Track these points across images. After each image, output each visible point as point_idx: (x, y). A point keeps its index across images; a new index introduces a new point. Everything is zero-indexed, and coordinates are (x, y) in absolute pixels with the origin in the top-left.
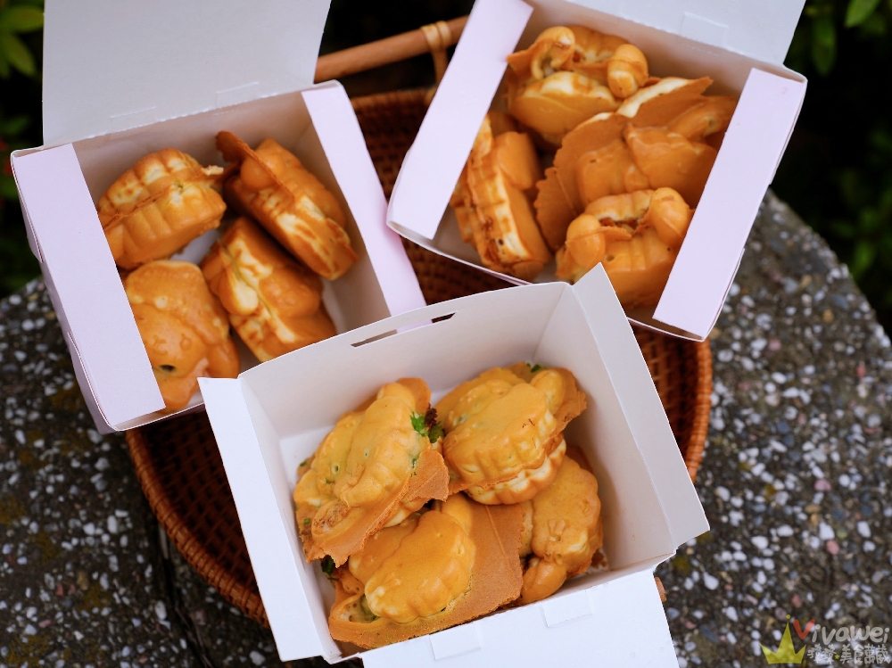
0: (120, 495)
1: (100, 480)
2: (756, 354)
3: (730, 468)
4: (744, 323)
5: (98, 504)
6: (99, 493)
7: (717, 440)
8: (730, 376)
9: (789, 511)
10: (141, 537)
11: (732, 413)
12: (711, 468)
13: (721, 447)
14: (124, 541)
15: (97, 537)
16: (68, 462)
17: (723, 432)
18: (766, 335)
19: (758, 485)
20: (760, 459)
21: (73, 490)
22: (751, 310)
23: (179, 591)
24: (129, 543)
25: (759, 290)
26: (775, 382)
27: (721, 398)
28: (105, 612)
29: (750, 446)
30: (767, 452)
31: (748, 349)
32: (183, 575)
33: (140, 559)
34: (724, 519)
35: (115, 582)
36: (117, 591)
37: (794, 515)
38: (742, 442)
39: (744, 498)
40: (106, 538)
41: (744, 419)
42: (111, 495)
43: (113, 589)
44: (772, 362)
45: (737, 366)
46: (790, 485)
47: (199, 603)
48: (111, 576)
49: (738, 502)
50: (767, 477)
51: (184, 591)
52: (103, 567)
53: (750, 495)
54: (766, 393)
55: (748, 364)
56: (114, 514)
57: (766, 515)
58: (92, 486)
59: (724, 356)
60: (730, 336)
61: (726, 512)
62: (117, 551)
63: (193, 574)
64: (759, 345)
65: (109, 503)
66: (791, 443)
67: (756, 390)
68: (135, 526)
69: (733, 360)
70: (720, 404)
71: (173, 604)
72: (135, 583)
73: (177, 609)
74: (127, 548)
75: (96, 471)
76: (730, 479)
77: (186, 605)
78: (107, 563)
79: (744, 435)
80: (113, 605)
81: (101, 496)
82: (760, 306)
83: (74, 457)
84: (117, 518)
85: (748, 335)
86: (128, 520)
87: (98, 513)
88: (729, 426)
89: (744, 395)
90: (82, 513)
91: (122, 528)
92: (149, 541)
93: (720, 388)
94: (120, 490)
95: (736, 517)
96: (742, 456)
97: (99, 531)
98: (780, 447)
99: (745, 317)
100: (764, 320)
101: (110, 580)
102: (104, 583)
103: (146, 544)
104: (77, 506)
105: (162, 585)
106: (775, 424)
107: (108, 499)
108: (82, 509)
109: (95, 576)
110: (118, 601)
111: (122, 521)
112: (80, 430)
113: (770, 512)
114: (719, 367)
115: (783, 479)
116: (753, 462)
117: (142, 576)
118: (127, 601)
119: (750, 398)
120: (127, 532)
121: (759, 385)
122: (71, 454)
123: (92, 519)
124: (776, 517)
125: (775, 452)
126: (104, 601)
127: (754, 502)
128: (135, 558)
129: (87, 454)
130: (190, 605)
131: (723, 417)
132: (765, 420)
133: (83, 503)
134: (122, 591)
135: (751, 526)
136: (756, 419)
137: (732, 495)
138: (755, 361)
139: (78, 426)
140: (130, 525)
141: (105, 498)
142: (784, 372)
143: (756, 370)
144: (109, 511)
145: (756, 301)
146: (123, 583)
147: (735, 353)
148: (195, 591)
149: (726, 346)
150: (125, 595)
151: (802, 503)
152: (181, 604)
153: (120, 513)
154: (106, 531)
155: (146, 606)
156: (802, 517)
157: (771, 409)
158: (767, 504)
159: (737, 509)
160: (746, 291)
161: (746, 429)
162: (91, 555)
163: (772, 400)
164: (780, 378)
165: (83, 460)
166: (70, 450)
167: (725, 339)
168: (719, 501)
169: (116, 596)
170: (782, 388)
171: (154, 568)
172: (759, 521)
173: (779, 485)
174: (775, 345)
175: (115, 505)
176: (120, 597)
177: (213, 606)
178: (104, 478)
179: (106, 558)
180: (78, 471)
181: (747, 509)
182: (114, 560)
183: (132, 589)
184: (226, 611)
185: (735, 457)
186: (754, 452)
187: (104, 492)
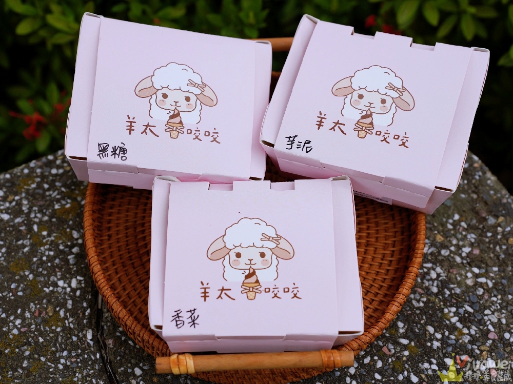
0: (82, 268)
1: (73, 258)
2: (464, 255)
3: (437, 315)
4: (460, 236)
5: (68, 271)
6: (71, 265)
7: (432, 298)
8: (446, 264)
9: (470, 347)
10: (88, 293)
11: (444, 285)
12: (425, 314)
13: (434, 303)
14: (78, 293)
15: (64, 288)
16: (58, 245)
17: (436, 295)
18: (472, 245)
19: (453, 328)
20: (456, 314)
21: (57, 261)
22: (465, 229)
23: (103, 327)
24: (80, 294)
25: (471, 220)
26: (473, 273)
27: (439, 275)
28: (59, 329)
29: (451, 306)
30: (461, 311)
31: (460, 252)
32: (106, 318)
33: (85, 305)
34: (429, 344)
35: (68, 314)
36: (68, 319)
37: (472, 350)
38: (447, 302)
39: (443, 334)
40: (68, 290)
41: (450, 289)
42: (77, 268)
43: (66, 318)
44: (472, 261)
45: (451, 260)
46: (473, 332)
47: (112, 335)
48: (67, 310)
49: (439, 336)
50: (459, 325)
51: (105, 327)
52: (63, 305)
53: (447, 333)
54: (467, 277)
55: (458, 259)
56: (76, 278)
57: (455, 347)
58: (68, 261)
59: (444, 252)
60: (450, 242)
61: (431, 340)
62: (73, 298)
63: (112, 318)
64: (467, 250)
65: (74, 271)
66: (477, 308)
67: (461, 275)
68: (86, 286)
69: (449, 255)
70: (437, 279)
71: (98, 332)
72: (78, 317)
73: (99, 336)
74: (79, 297)
75: (72, 253)
76: (437, 322)
77: (105, 335)
78: (66, 304)
79: (449, 299)
80: (64, 327)
81: (71, 267)
82: (471, 228)
83: (62, 243)
84: (77, 280)
85: (461, 243)
86: (83, 282)
87: (67, 276)
88: (441, 292)
89: (454, 276)
90: (59, 274)
91: (79, 286)
92: (91, 296)
93: (439, 270)
94: (82, 266)
95: (436, 344)
96: (446, 310)
97: (66, 285)
98: (470, 310)
99: (461, 234)
100: (472, 237)
101: (65, 313)
102: (62, 313)
103: (90, 297)
104: (57, 270)
105: (94, 321)
106: (469, 297)
107: (75, 269)
108: (59, 272)
109: (58, 309)
110: (67, 325)
111: (79, 282)
112: (68, 230)
113: (457, 345)
114: (440, 258)
115: (469, 328)
116: (452, 314)
117: (84, 314)
118: (72, 326)
119: (456, 279)
120: (81, 289)
121: (463, 273)
122: (60, 242)
123: (63, 278)
124: (460, 349)
125: (466, 312)
126: (59, 323)
127: (448, 338)
128: (83, 304)
129: (69, 244)
130: (107, 335)
131: (437, 286)
132: (463, 292)
133: (60, 269)
134: (71, 320)
135: (444, 351)
136: (458, 291)
137: (436, 331)
138: (462, 258)
139: (68, 228)
140: (83, 285)
141: (73, 268)
142: (479, 268)
143: (462, 263)
144: (73, 276)
145: (468, 225)
146: (72, 316)
147: (451, 252)
148: (111, 328)
149: (447, 247)
150: (71, 322)
151: (478, 344)
152: (102, 334)
153: (79, 278)
154: (70, 286)
155: (82, 331)
156: (478, 352)
157: (467, 286)
158: (457, 340)
159: (437, 340)
160: (464, 219)
161: (451, 295)
162: (58, 297)
163: (470, 282)
164: (476, 270)
165: (66, 246)
166: (60, 240)
167: (447, 244)
168: (427, 333)
169: (66, 322)
170: (477, 276)
171: (91, 310)
172: (450, 349)
173: (465, 331)
174: (476, 252)
175: (78, 273)
176: (69, 323)
177: (120, 338)
178: (75, 258)
179: (66, 300)
180: (62, 252)
181: (443, 341)
182: (70, 302)
183: (76, 320)
184: (126, 342)
185: (442, 311)
186: (454, 309)
187: (73, 265)
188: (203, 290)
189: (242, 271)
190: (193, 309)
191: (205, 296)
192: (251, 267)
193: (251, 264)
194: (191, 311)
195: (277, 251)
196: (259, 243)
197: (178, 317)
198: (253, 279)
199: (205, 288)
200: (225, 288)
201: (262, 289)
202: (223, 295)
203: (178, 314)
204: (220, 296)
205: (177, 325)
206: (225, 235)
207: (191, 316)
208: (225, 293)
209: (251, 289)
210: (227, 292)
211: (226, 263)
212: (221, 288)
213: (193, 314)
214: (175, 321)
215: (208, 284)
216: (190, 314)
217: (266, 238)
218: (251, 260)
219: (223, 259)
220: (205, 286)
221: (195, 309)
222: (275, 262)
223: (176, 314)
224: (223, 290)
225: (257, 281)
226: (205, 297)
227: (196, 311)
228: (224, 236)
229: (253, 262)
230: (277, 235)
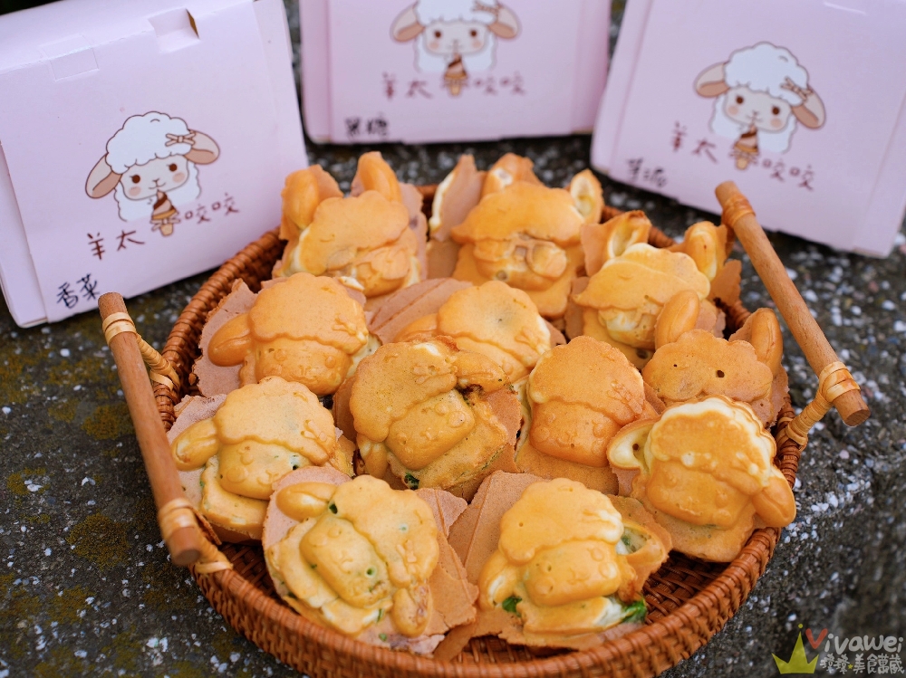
188: (94, 246)
189: (148, 201)
190: (85, 276)
191: (99, 251)
192: (158, 191)
193: (157, 186)
194: (83, 279)
195: (193, 156)
196: (164, 152)
197: (67, 294)
198: (165, 207)
199: (97, 242)
200: (126, 232)
201: (182, 216)
202: (126, 243)
203: (64, 290)
204: (121, 245)
205: (67, 305)
206: (108, 153)
207: (85, 287)
208: (130, 240)
209: (165, 221)
210: (131, 237)
211: (120, 195)
212: (120, 234)
213: (86, 282)
214: (63, 301)
215: (99, 234)
216: (83, 284)
217: (172, 140)
218: (156, 181)
219: (114, 191)
220: (95, 238)
221: (88, 276)
222: (193, 172)
223: (62, 290)
224: (124, 235)
225: (172, 208)
226: (99, 253)
227: (90, 277)
228: (106, 155)
229: (160, 183)
230: (189, 130)
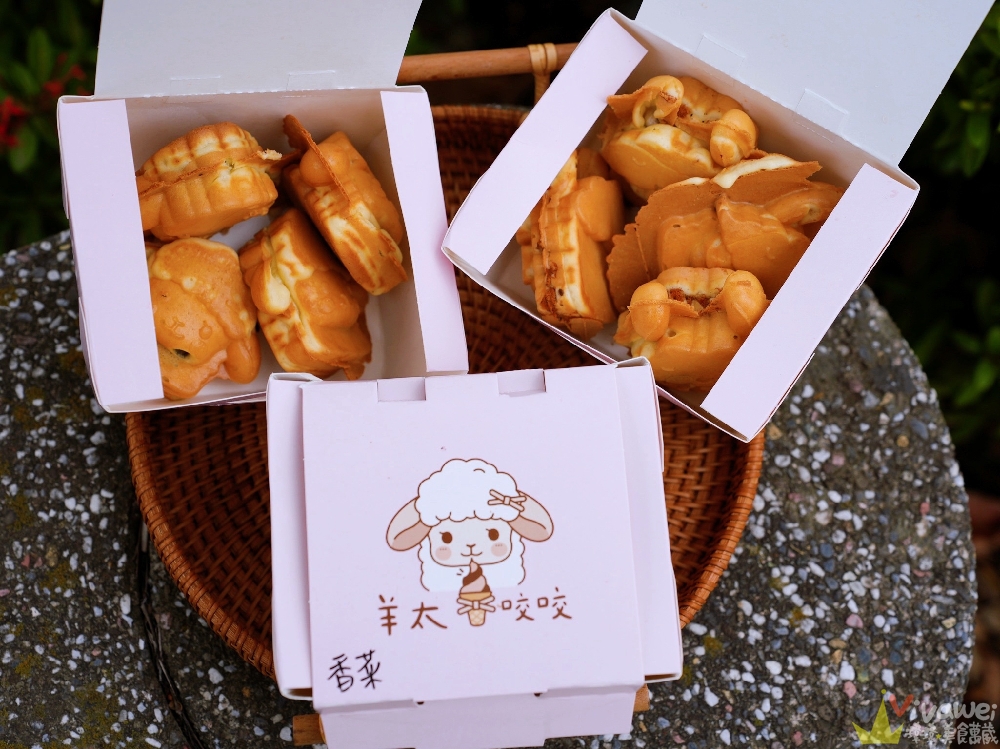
0: (110, 474)
1: (92, 454)
2: (816, 466)
3: (760, 581)
4: (811, 430)
5: (85, 479)
6: (89, 467)
7: (753, 549)
8: (783, 483)
9: (812, 640)
10: (122, 523)
11: (776, 523)
12: (739, 578)
13: (755, 557)
14: (103, 524)
15: (77, 513)
16: (64, 428)
17: (761, 542)
18: (831, 447)
19: (786, 606)
20: (794, 578)
21: (63, 459)
22: (821, 417)
23: (150, 587)
24: (108, 527)
25: (835, 397)
26: (829, 500)
27: (768, 505)
28: (68, 594)
29: (786, 563)
30: (803, 573)
31: (810, 459)
32: (156, 572)
33: (116, 546)
34: (741, 635)
35: (85, 564)
36: (85, 575)
37: (817, 646)
38: (778, 556)
39: (767, 617)
40: (85, 517)
41: (787, 532)
42: (100, 473)
43: (81, 572)
44: (830, 478)
45: (792, 475)
46: (820, 614)
47: (167, 605)
48: (83, 557)
49: (760, 620)
50: (797, 600)
51: (154, 590)
52: (76, 547)
53: (774, 615)
54: (817, 509)
55: (805, 475)
56: (99, 493)
57: (786, 640)
58: (83, 459)
59: (781, 461)
60: (793, 440)
61: (746, 628)
62: (94, 533)
63: (168, 574)
64: (822, 456)
65: (96, 480)
66: (832, 569)
67: (807, 505)
68: (117, 509)
69: (789, 467)
70: (764, 511)
71: (141, 598)
72: (105, 570)
73: (143, 607)
74: (105, 532)
75: (90, 444)
76: (758, 594)
77: (154, 604)
78: (82, 543)
79: (784, 550)
80: (77, 588)
81: (90, 471)
82: (832, 415)
83: (71, 424)
84: (101, 498)
85: (812, 443)
86: (112, 502)
87: (83, 489)
88: (769, 537)
89: (794, 507)
90: (67, 484)
91: (104, 510)
92: (129, 529)
93: (769, 494)
94: (111, 470)
95: (755, 635)
96: (776, 572)
97: (80, 508)
98: (819, 571)
99: (814, 424)
100: (833, 431)
101: (80, 561)
102: (73, 563)
103: (126, 532)
104: (63, 477)
105: (133, 578)
106: (819, 546)
107: (97, 476)
108: (67, 481)
109: (66, 554)
110: (84, 585)
111: (106, 502)
112: (83, 398)
113: (791, 638)
114: (773, 471)
115: (814, 606)
116: (786, 580)
117: (115, 564)
118: (92, 587)
119: (799, 511)
120: (108, 515)
121: (812, 500)
122: (68, 421)
123: (75, 493)
124: (796, 644)
125: (811, 575)
126: (69, 582)
127: (776, 623)
128: (112, 545)
129: (85, 425)
130: (157, 605)
131: (764, 525)
132: (809, 538)
133: (69, 475)
134: (90, 575)
135: (768, 649)
136: (800, 535)
137: (755, 611)
138: (813, 472)
139: (82, 393)
140: (112, 508)
141: (93, 474)
142: (841, 491)
143: (812, 482)
144: (94, 489)
145: (828, 409)
146: (92, 568)
147: (793, 459)
148: (166, 592)
149: (786, 451)
150: (91, 581)
151: (827, 636)
152: (149, 601)
153: (105, 494)
154: (88, 509)
155: (111, 597)
156: (826, 650)
157: (818, 528)
158: (791, 629)
159: (757, 627)
160: (821, 395)
161: (787, 544)
162: (66, 531)
163: (822, 519)
164: (835, 497)
165: (80, 430)
166: (68, 416)
167: (787, 443)
168: (740, 614)
169: (82, 579)
170: (836, 507)
171: (128, 558)
172: (778, 645)
173: (807, 611)
174: (839, 461)
175: (101, 484)
176: (87, 582)
177: (181, 611)
178: (97, 453)
179: (80, 537)
180: (72, 441)
181: (768, 629)
182: (88, 541)
183: (100, 576)
184: (194, 618)
185: (768, 571)
186: (790, 570)
187: (93, 467)
188: (384, 613)
189: (457, 570)
190: (368, 652)
191: (389, 623)
192: (472, 560)
193: (471, 554)
194: (364, 656)
195: (520, 525)
196: (485, 511)
197: (341, 669)
198: (478, 585)
199: (388, 608)
200: (426, 606)
201: (497, 603)
202: (424, 620)
203: (340, 663)
204: (417, 622)
205: (340, 685)
206: (419, 497)
207: (365, 666)
208: (428, 617)
209: (476, 605)
210: (431, 613)
211: (425, 554)
212: (419, 607)
213: (368, 662)
214: (335, 678)
215: (392, 599)
216: (362, 662)
217: (497, 499)
218: (471, 547)
219: (418, 547)
220: (388, 603)
221: (371, 652)
222: (518, 547)
223: (336, 662)
224: (422, 609)
225: (487, 589)
226: (389, 625)
227: (373, 655)
228: (416, 499)
229: (475, 550)
230: (518, 492)
